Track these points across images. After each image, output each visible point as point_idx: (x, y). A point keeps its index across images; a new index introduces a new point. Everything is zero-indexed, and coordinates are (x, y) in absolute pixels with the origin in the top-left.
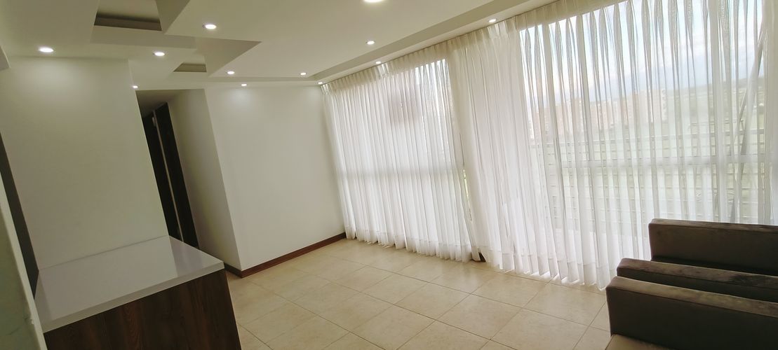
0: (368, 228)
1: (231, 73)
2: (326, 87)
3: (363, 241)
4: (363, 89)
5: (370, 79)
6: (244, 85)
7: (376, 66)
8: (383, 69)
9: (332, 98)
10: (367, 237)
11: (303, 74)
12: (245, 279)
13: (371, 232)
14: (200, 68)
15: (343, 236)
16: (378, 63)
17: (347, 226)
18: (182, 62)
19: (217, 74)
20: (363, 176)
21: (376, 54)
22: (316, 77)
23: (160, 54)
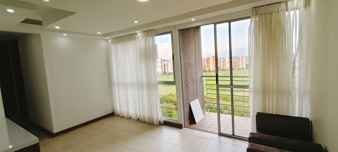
0: (126, 111)
1: (57, 27)
2: (110, 41)
3: (123, 117)
4: (129, 44)
5: (133, 39)
6: (65, 35)
7: (136, 33)
8: (139, 34)
9: (113, 47)
10: (125, 114)
11: (99, 33)
12: (55, 138)
13: (128, 113)
14: (39, 23)
15: (112, 115)
16: (137, 32)
17: (115, 109)
18: (26, 18)
19: (49, 27)
20: (126, 85)
21: (138, 27)
22: (105, 35)
23: (10, 11)
